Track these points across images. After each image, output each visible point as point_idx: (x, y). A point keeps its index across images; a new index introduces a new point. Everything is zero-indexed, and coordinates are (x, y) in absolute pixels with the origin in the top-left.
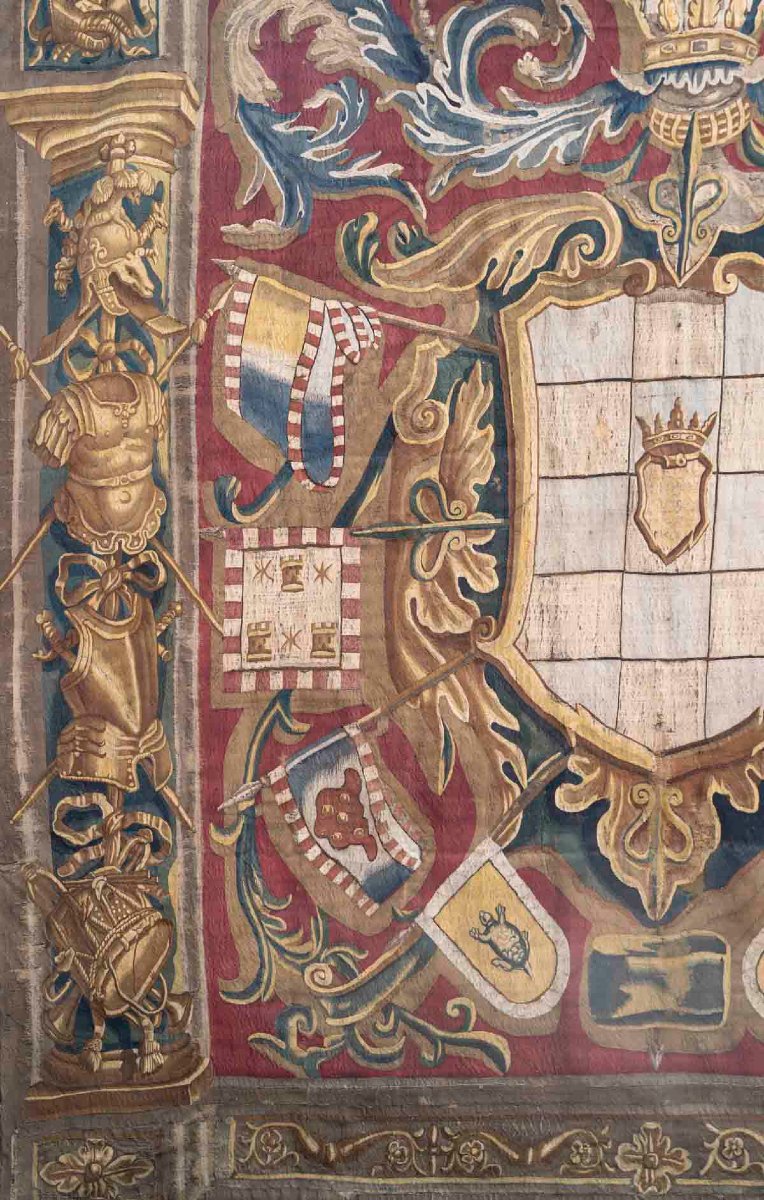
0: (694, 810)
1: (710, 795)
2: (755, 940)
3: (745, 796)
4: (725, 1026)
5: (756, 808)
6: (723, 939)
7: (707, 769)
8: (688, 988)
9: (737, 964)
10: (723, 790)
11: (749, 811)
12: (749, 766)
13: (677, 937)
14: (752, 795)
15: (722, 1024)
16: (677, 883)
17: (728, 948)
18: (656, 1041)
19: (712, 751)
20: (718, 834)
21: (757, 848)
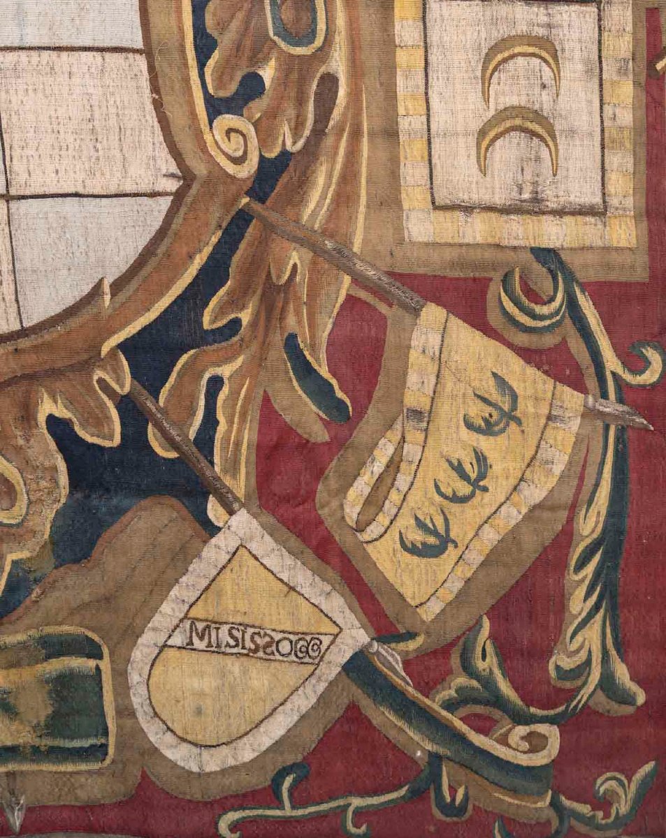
0: (21, 442)
1: (42, 419)
2: (140, 641)
3: (98, 421)
4: (113, 762)
5: (117, 440)
6: (96, 638)
7: (31, 378)
8: (50, 711)
9: (121, 675)
10: (61, 412)
11: (107, 444)
12: (98, 374)
13: (20, 637)
14: (108, 418)
15: (108, 761)
16: (11, 557)
17: (106, 651)
18: (12, 793)
19: (36, 349)
20: (64, 479)
21: (126, 502)
